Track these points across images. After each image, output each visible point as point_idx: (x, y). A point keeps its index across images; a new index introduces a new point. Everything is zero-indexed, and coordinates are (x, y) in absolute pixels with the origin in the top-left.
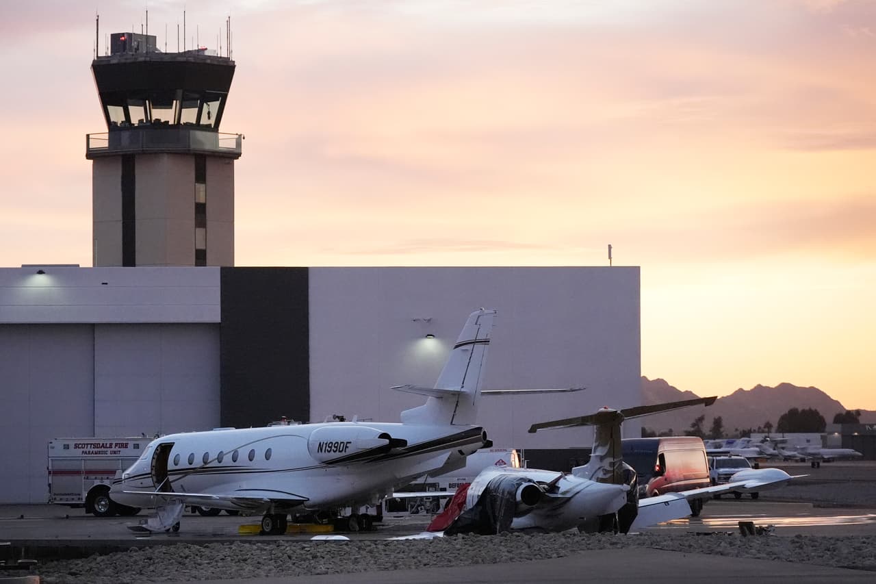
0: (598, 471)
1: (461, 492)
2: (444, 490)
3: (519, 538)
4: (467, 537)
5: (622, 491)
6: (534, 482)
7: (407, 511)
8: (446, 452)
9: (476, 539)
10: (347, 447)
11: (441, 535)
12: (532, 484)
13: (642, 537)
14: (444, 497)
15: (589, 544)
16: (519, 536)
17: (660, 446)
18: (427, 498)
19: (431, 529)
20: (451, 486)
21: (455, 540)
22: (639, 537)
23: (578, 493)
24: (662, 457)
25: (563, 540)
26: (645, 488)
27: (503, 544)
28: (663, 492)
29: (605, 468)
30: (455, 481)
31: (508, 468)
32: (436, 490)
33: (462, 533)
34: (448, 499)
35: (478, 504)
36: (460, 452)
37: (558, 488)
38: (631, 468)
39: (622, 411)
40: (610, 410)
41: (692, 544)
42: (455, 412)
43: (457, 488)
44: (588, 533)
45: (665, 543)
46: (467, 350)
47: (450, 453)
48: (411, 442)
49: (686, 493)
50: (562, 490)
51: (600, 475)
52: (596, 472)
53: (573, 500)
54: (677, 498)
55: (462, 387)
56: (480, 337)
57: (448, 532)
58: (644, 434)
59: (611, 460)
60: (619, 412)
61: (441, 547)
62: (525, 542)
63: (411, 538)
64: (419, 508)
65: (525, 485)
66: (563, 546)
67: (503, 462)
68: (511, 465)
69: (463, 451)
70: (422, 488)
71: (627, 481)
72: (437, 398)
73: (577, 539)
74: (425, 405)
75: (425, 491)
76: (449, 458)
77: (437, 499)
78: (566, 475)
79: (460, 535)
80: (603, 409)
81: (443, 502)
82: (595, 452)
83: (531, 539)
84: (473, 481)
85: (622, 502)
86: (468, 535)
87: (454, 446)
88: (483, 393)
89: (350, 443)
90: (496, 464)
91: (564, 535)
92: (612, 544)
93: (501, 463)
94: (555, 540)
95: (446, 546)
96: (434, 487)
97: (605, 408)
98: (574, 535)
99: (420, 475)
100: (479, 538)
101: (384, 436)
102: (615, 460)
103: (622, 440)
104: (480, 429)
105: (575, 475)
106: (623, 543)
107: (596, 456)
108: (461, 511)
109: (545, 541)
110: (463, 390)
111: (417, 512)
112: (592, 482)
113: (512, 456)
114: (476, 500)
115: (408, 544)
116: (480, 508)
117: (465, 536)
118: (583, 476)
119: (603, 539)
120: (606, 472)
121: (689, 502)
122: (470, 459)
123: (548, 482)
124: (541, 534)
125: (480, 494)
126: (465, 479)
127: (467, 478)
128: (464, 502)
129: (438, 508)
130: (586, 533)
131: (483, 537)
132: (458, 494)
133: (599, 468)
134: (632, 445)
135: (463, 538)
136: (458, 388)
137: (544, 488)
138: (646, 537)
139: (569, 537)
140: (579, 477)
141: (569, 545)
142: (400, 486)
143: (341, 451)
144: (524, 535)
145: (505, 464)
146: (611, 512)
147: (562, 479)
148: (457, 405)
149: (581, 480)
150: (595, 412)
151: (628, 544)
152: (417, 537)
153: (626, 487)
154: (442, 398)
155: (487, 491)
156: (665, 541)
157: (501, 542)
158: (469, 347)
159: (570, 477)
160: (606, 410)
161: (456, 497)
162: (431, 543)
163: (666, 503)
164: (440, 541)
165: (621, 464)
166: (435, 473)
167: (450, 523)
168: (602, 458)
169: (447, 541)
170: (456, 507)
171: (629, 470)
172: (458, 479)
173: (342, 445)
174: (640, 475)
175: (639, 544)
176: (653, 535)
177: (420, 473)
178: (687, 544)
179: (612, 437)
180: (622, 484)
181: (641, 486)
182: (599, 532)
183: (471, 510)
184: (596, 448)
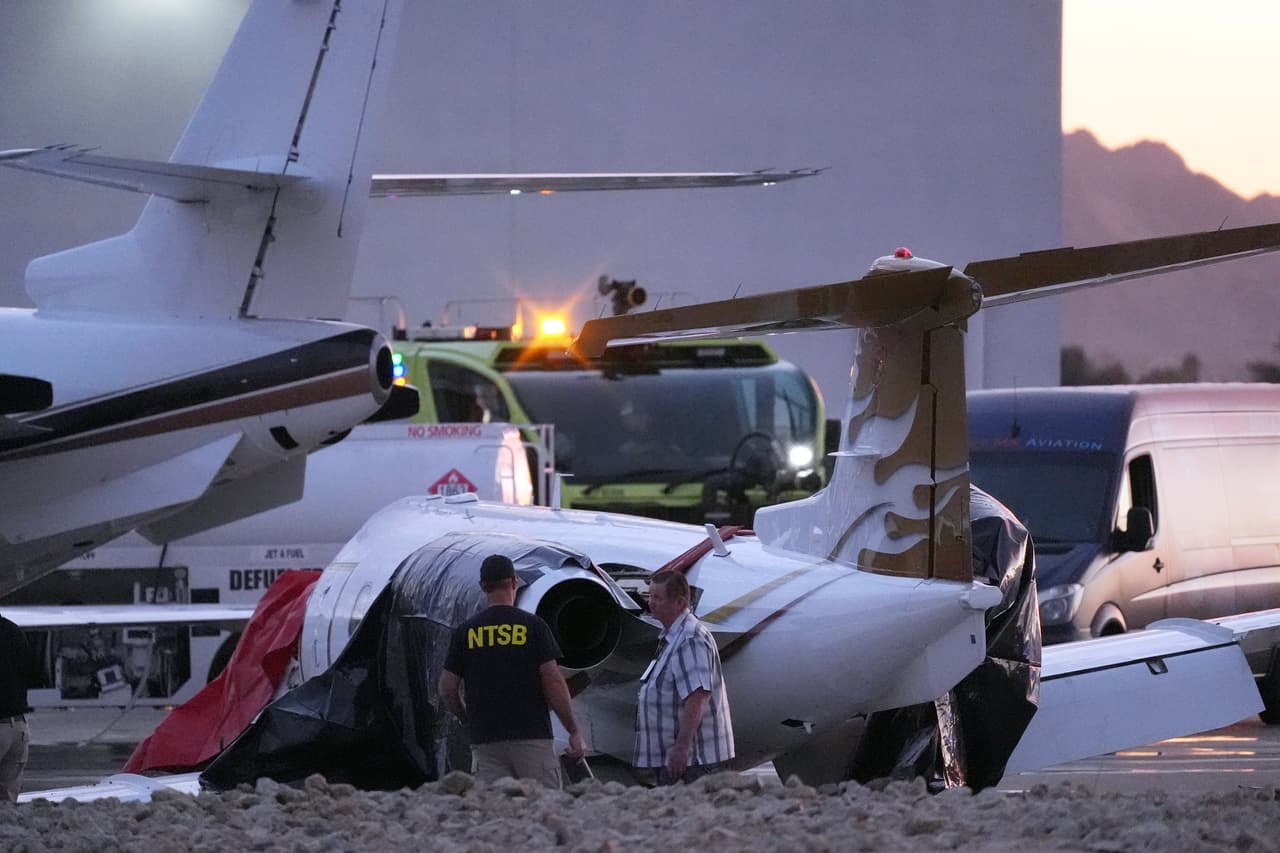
0: (866, 526)
1: (279, 604)
2: (209, 596)
3: (518, 800)
4: (297, 793)
5: (967, 609)
6: (592, 569)
7: (52, 686)
8: (217, 437)
9: (334, 804)
11: (188, 785)
12: (582, 574)
13: (1042, 805)
14: (209, 628)
15: (816, 831)
16: (518, 793)
17: (1133, 424)
18: (139, 630)
19: (147, 764)
20: (240, 581)
21: (246, 806)
22: (1031, 801)
23: (778, 614)
24: (1143, 470)
25: (707, 811)
26: (1069, 599)
27: (448, 824)
28: (1141, 617)
29: (895, 511)
30: (256, 558)
31: (482, 505)
32: (174, 599)
33: (278, 778)
34: (225, 635)
35: (350, 656)
36: (281, 435)
37: (695, 593)
38: (1006, 514)
39: (971, 269)
40: (921, 262)
41: (1250, 833)
42: (258, 263)
43: (262, 591)
44: (815, 786)
45: (1141, 829)
47: (237, 437)
48: (70, 389)
49: (1240, 624)
50: (709, 602)
51: (875, 538)
52: (856, 525)
53: (755, 645)
54: (1202, 643)
55: (293, 157)
57: (218, 776)
58: (1073, 368)
59: (921, 476)
60: (958, 272)
61: (184, 838)
62: (544, 820)
63: (56, 796)
64: (101, 675)
65: (552, 577)
66: (706, 837)
67: (462, 480)
68: (496, 495)
69: (293, 432)
70: (114, 587)
71: (989, 565)
72: (182, 201)
73: (766, 807)
74: (130, 234)
75: (124, 598)
76: (229, 462)
77: (177, 636)
78: (728, 538)
79: (266, 785)
80: (887, 261)
81: (203, 651)
82: (852, 440)
83: (568, 804)
84: (329, 561)
85: (963, 654)
86: (300, 787)
87: (256, 410)
88: (381, 187)
90: (433, 490)
91: (710, 790)
92: (915, 830)
93: (453, 484)
94: (671, 813)
95: (204, 830)
96: (164, 582)
97: (900, 255)
98: (756, 789)
99: (106, 533)
100: (344, 801)
102: (941, 477)
103: (970, 393)
104: (365, 337)
105: (767, 541)
106: (958, 827)
107: (859, 458)
108: (276, 686)
109: (630, 816)
110: (294, 170)
111: (94, 691)
112: (838, 568)
113: (503, 456)
114: (341, 642)
115: (42, 821)
116: (358, 676)
117: (287, 789)
118: (801, 545)
119: (880, 809)
120: (899, 527)
121: (1254, 661)
122: (321, 465)
123: (653, 566)
124: (612, 785)
125: (360, 616)
126: (297, 554)
127: (305, 549)
128: (293, 650)
129: (183, 673)
130: (807, 782)
131: (365, 797)
132: (267, 613)
133: (870, 512)
134: (1017, 420)
135: (280, 799)
136: (271, 163)
137: (634, 595)
138: (1061, 805)
139: (731, 801)
140: (786, 546)
141: (731, 834)
142: (21, 576)
144: (539, 789)
145: (472, 489)
146: (919, 699)
147: (710, 556)
148: (268, 234)
149: (791, 562)
150: (856, 274)
151: (981, 832)
152: (85, 794)
153: (982, 593)
154: (204, 202)
155: (388, 602)
156: (1141, 818)
157: (442, 818)
159: (745, 549)
160: (902, 263)
161: (256, 626)
162: (141, 817)
163: (1156, 663)
164: (183, 808)
165: (964, 497)
166: (168, 525)
167: (231, 738)
168: (882, 469)
169: (210, 810)
170: (259, 670)
171: (997, 522)
172: (270, 554)
174: (1041, 545)
175: (1028, 832)
176: (1089, 795)
177: (107, 525)
178: (1231, 833)
179: (925, 380)
180: (968, 580)
181: (1052, 593)
182: (862, 781)
183: (321, 683)
184: (857, 424)
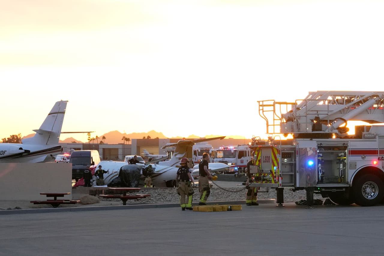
0: (177, 164)
10: (4, 153)
23: (166, 171)
36: (51, 155)
42: (48, 140)
46: (54, 116)
47: (46, 156)
48: (31, 151)
52: (175, 164)
55: (52, 130)
56: (60, 111)
76: (46, 158)
82: (175, 156)
87: (49, 153)
89: (6, 151)
101: (21, 149)
104: (60, 147)
107: (176, 158)
136: (50, 130)
143: (2, 155)
148: (49, 137)
154: (42, 134)
158: (56, 115)
173: (2, 152)
179: (187, 151)
184: (176, 154)
